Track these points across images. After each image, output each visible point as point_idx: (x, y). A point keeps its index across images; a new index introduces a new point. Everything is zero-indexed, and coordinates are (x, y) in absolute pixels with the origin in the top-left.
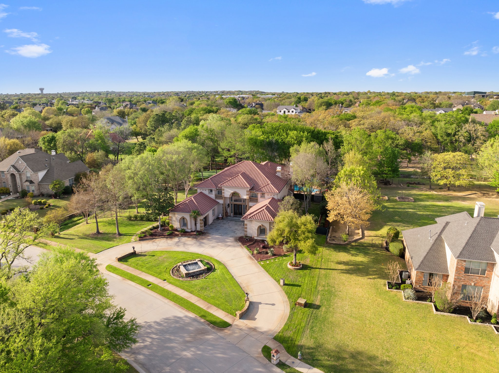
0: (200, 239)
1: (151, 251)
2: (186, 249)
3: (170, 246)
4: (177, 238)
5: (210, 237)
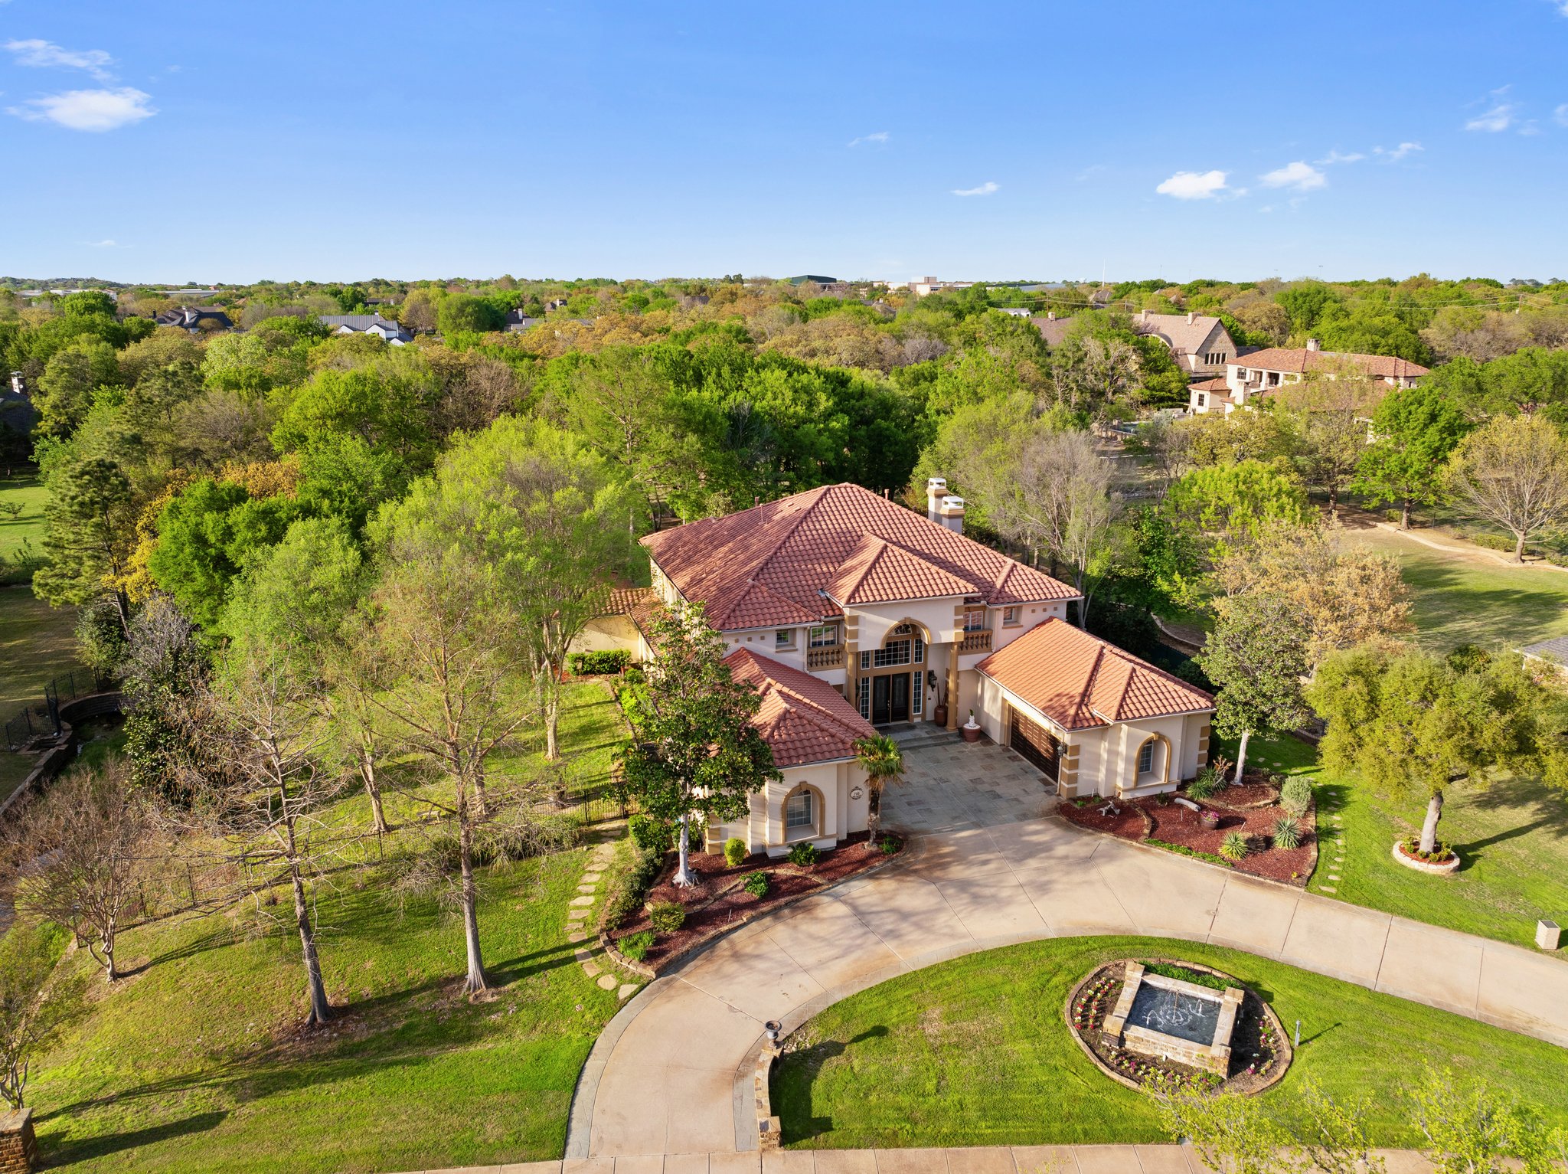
0: (929, 869)
3: (859, 947)
4: (826, 899)
5: (947, 844)
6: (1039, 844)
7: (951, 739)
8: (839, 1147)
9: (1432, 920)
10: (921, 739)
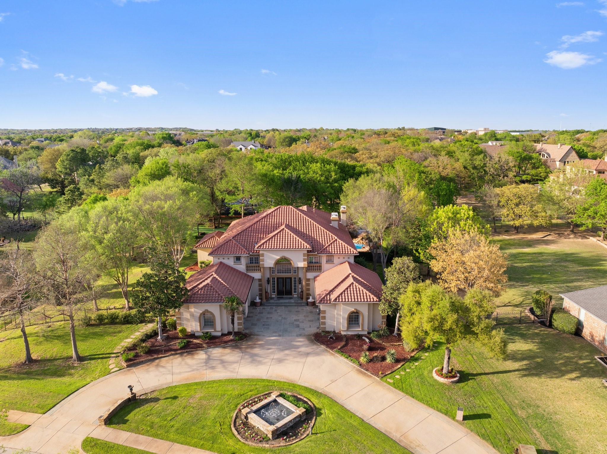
0: (246, 348)
1: (165, 387)
2: (232, 372)
3: (198, 370)
4: (202, 352)
5: (262, 341)
6: (296, 345)
7: (303, 304)
8: (122, 430)
9: (421, 400)
10: (291, 303)
